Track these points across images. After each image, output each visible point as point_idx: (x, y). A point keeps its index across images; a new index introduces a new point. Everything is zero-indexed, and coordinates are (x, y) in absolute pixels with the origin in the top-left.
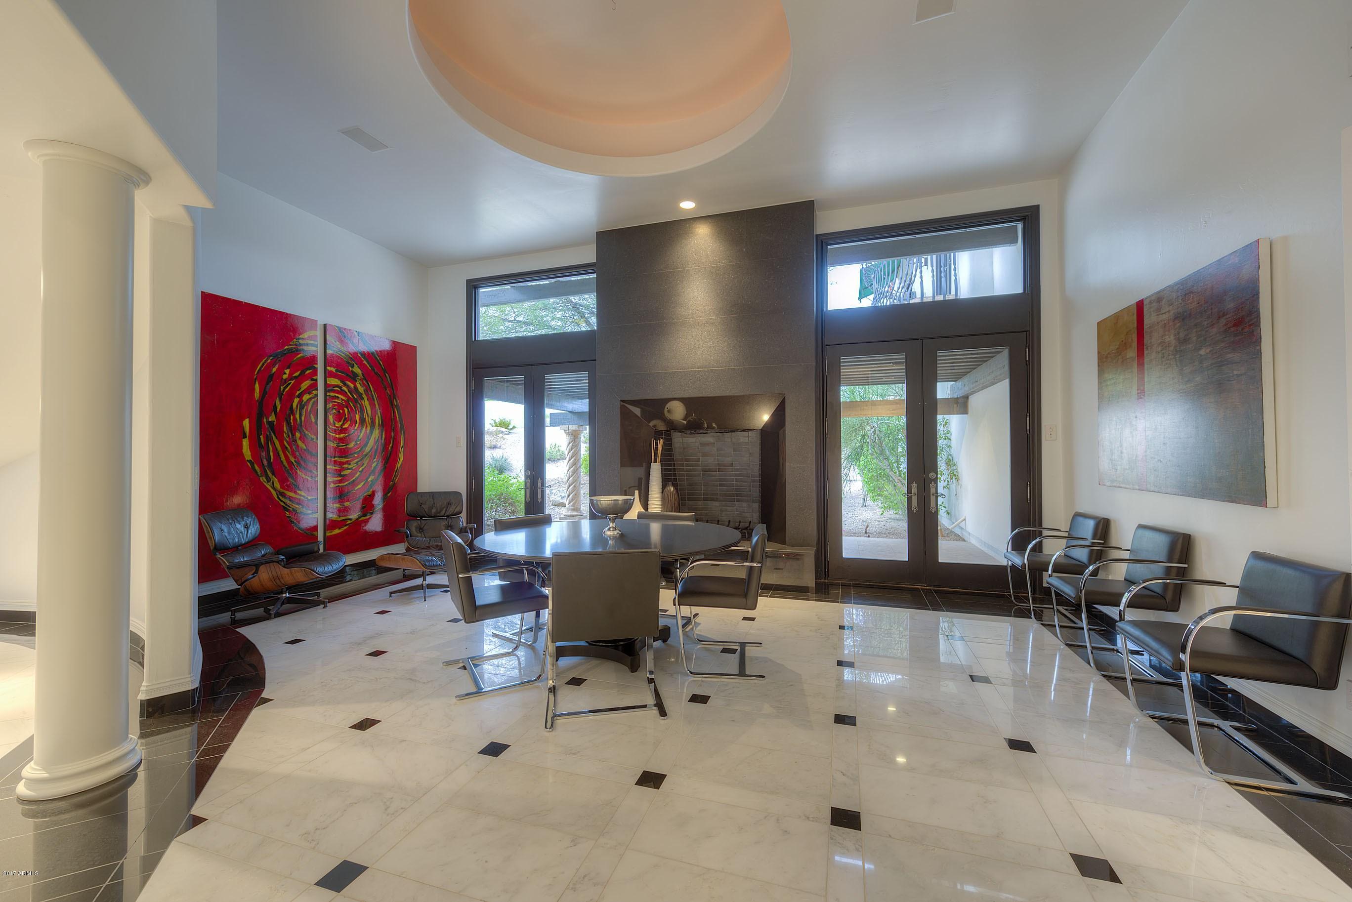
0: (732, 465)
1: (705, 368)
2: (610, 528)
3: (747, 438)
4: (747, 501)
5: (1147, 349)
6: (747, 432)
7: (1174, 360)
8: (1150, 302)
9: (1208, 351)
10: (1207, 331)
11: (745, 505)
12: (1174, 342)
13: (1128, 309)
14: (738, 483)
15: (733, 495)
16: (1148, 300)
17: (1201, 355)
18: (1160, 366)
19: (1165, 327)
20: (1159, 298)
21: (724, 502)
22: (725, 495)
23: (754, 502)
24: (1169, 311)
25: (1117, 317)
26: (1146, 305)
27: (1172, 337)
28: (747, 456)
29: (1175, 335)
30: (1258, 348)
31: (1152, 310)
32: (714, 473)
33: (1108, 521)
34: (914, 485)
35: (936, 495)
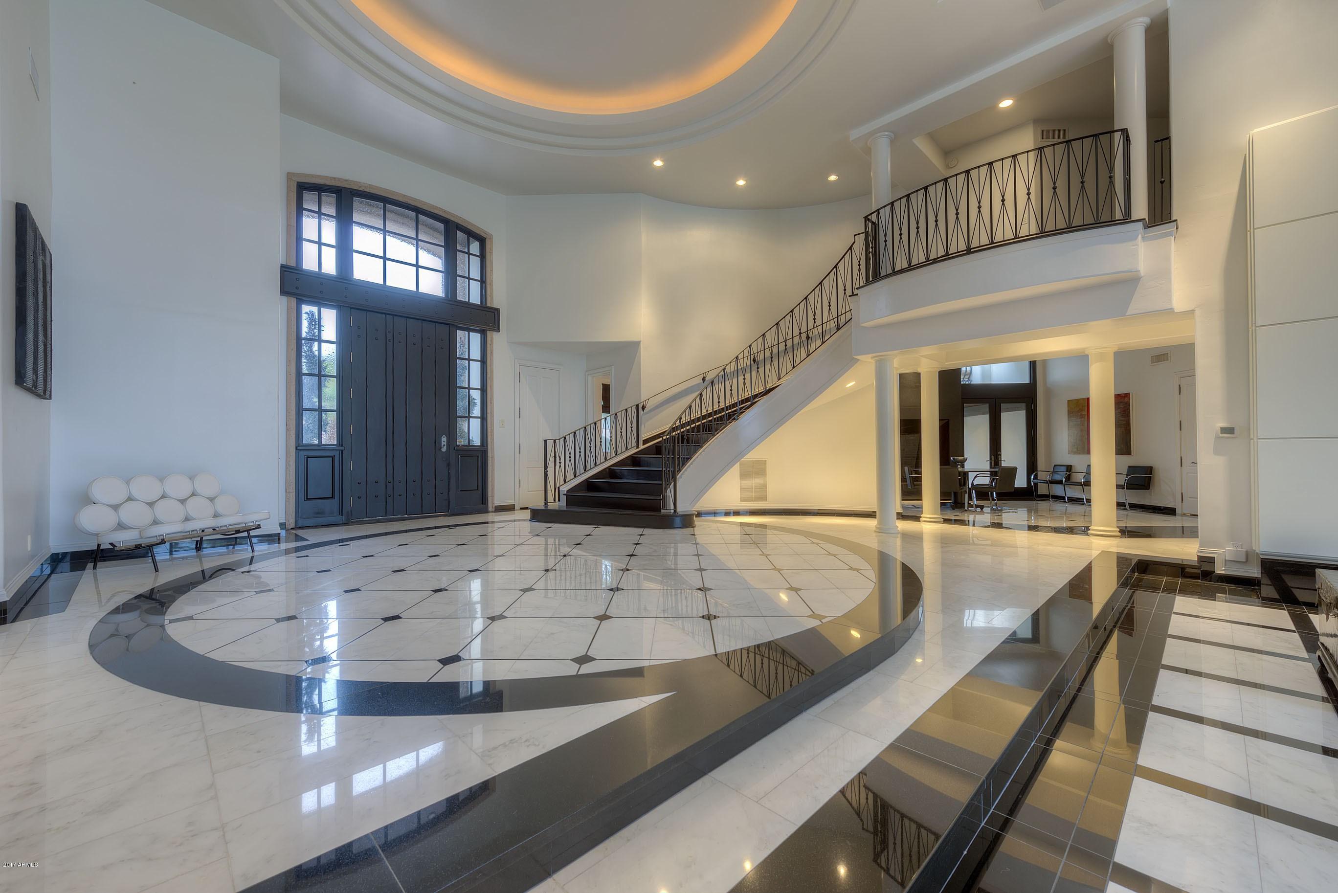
33: (1071, 466)
34: (993, 457)
35: (1001, 460)
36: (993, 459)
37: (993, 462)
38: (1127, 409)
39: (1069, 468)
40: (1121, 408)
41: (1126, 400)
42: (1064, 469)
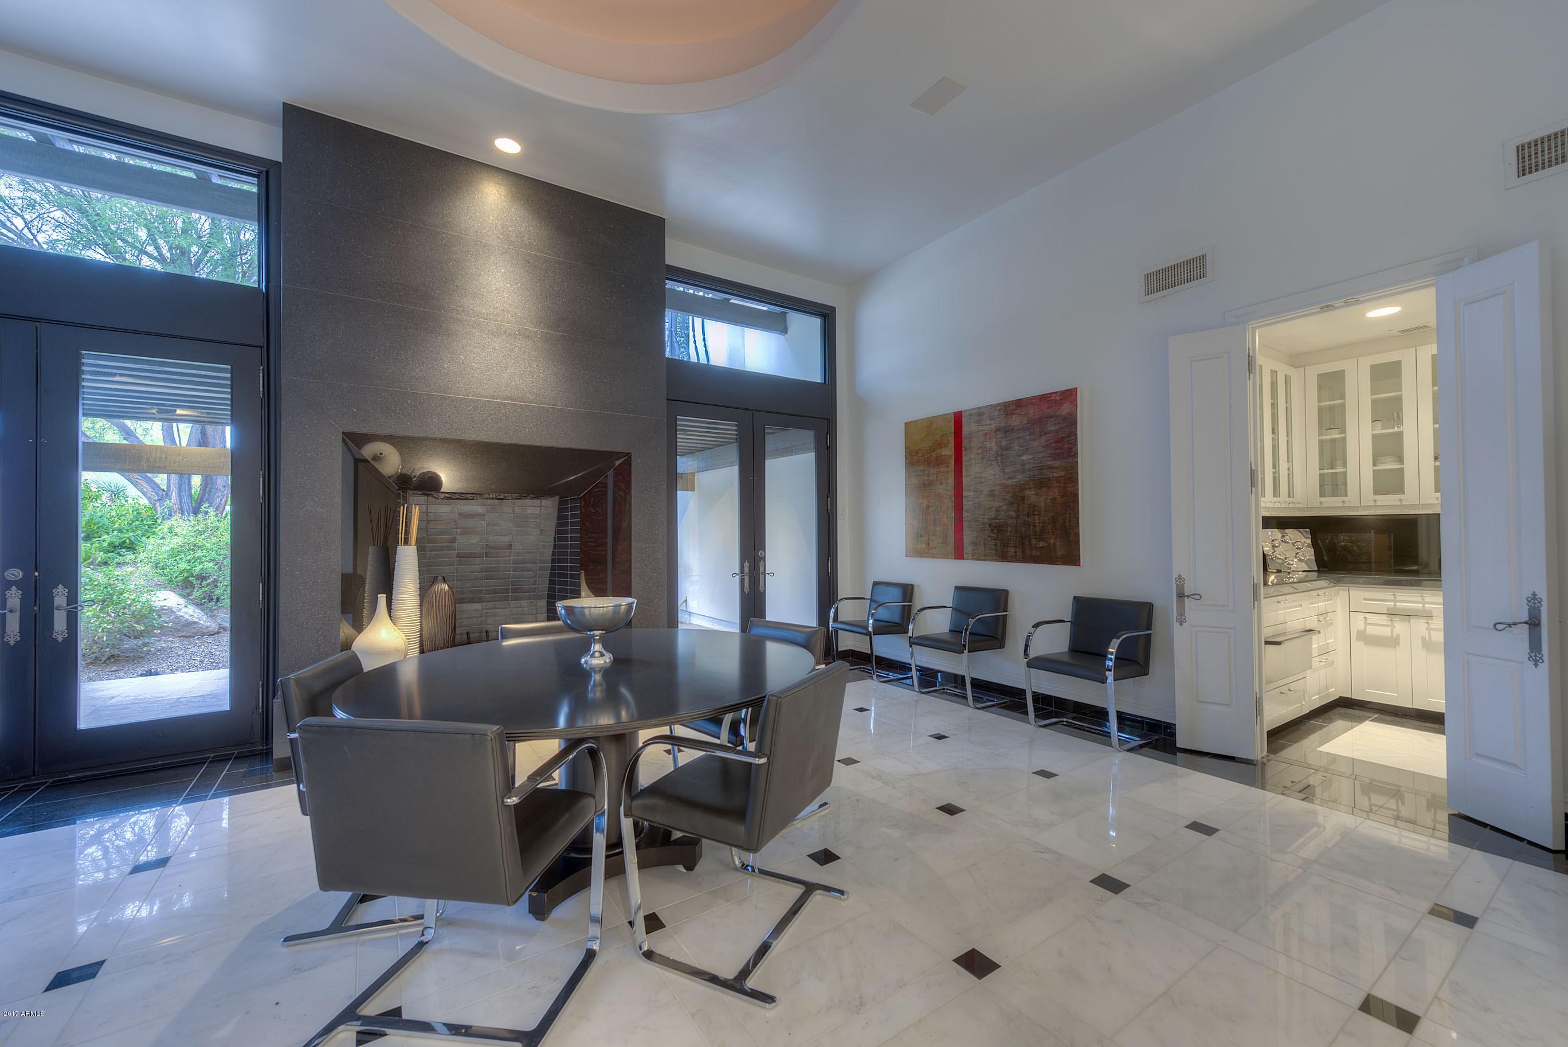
0: (510, 546)
1: (516, 400)
2: (594, 652)
3: (539, 508)
4: (529, 598)
5: (966, 450)
6: (540, 500)
7: (995, 461)
8: (970, 415)
9: (1030, 457)
10: (1029, 443)
11: (526, 605)
12: (995, 448)
13: (944, 417)
14: (518, 573)
15: (507, 591)
16: (967, 413)
17: (1023, 460)
18: (980, 465)
19: (986, 435)
20: (979, 413)
21: (491, 603)
22: (494, 592)
23: (540, 598)
24: (990, 424)
25: (929, 423)
26: (965, 416)
27: (993, 444)
28: (535, 533)
29: (997, 443)
30: (1075, 460)
31: (972, 420)
32: (478, 560)
33: (912, 586)
34: (746, 564)
35: (764, 573)
36: (746, 570)
37: (747, 579)
38: (1069, 436)
39: (907, 591)
40: (1050, 432)
41: (1065, 409)
42: (895, 594)
